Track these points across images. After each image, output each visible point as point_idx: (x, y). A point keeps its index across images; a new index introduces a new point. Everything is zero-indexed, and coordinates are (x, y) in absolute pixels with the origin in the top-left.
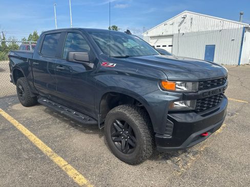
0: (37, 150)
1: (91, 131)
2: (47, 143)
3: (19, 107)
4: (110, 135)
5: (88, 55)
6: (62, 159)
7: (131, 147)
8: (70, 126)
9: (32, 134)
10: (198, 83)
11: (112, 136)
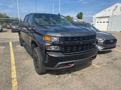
0: (10, 63)
6: (15, 67)
9: (14, 57)
11: (35, 61)
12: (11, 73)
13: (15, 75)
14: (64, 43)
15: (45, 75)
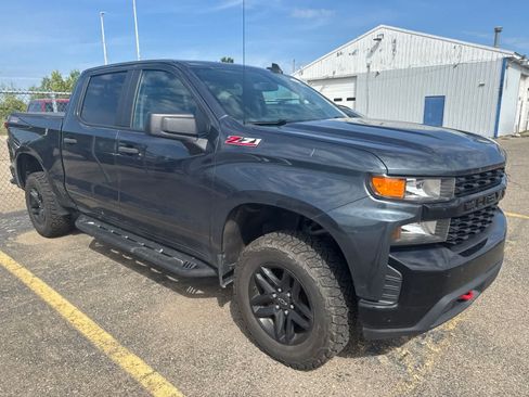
1: (199, 292)
2: (101, 323)
3: (32, 238)
4: (247, 302)
5: (193, 121)
6: (138, 360)
7: (298, 329)
8: (151, 281)
10: (454, 181)
11: (253, 303)
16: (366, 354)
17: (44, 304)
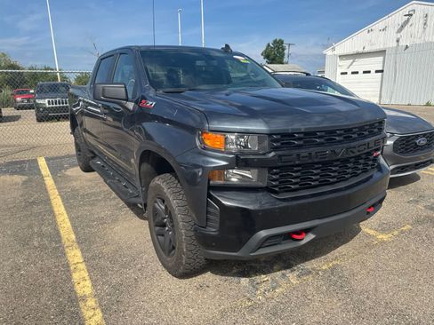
0: (57, 236)
5: (123, 89)
6: (79, 254)
9: (65, 212)
11: (155, 225)
12: (69, 278)
13: (88, 283)
14: (280, 156)
15: (199, 279)
16: (234, 275)
17: (52, 212)
